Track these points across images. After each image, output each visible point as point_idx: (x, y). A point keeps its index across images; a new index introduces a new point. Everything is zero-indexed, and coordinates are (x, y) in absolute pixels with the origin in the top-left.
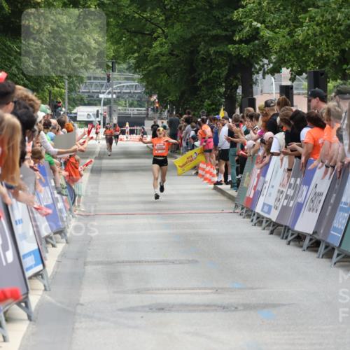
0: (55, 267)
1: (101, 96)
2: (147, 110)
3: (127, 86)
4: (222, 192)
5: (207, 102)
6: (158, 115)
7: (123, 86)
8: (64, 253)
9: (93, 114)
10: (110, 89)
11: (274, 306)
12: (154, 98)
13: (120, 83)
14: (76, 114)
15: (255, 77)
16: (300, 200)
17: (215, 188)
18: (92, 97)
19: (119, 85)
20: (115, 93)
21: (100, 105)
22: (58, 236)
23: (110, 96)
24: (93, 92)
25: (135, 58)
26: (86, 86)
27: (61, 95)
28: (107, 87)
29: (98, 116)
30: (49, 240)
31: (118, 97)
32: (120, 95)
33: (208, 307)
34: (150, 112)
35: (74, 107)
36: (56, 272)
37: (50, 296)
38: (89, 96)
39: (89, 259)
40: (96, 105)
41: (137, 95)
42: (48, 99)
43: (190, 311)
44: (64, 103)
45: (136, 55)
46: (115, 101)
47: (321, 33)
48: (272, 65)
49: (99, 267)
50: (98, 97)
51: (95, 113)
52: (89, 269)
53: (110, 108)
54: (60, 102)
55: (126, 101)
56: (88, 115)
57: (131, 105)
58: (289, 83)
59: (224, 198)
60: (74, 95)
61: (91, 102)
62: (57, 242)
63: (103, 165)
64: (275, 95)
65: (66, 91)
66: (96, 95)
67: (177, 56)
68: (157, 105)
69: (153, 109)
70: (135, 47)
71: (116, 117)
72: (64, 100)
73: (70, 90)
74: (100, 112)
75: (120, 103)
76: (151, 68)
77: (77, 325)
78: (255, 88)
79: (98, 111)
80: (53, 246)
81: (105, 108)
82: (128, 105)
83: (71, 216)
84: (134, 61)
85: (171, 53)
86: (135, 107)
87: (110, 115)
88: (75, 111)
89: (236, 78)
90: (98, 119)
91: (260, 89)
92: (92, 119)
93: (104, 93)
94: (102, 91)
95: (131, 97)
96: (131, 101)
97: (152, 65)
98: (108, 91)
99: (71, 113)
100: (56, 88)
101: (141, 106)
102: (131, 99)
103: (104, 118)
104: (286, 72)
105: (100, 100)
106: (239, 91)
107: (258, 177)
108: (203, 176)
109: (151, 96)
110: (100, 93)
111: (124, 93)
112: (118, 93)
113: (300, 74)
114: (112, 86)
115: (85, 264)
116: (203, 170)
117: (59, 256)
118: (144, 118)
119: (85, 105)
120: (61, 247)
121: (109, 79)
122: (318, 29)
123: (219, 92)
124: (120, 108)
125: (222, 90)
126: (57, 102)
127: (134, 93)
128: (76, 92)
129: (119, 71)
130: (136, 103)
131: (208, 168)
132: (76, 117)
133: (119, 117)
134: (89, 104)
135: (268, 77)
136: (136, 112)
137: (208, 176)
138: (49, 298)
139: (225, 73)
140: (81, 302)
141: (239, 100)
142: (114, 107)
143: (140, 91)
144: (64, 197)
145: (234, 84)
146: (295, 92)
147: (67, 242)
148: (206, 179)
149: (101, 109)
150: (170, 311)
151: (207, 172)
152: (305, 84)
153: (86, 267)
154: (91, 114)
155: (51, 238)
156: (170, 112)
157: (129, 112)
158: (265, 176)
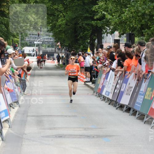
0: (14, 117)
1: (35, 42)
2: (55, 49)
3: (47, 38)
4: (88, 86)
5: (82, 46)
6: (60, 51)
7: (45, 38)
8: (18, 111)
9: (32, 51)
10: (39, 40)
11: (110, 136)
12: (59, 43)
13: (44, 37)
14: (24, 50)
15: (103, 35)
16: (122, 90)
17: (85, 84)
18: (31, 43)
19: (43, 38)
20: (41, 41)
21: (35, 46)
22: (15, 104)
23: (39, 43)
24: (32, 41)
25: (50, 26)
26: (28, 38)
27: (17, 42)
28: (38, 39)
29: (33, 51)
30: (11, 105)
31: (42, 43)
32: (43, 42)
33: (81, 136)
34: (57, 50)
35: (23, 47)
36: (14, 120)
37: (11, 130)
38: (30, 43)
39: (29, 114)
40: (33, 46)
41: (51, 42)
42: (12, 43)
43: (73, 138)
44: (19, 45)
45: (51, 24)
46: (41, 45)
47: (133, 17)
48: (111, 30)
49: (33, 118)
50: (34, 43)
51: (33, 50)
52: (29, 118)
53: (39, 48)
54: (17, 45)
55: (46, 45)
56: (29, 51)
57: (48, 47)
58: (117, 38)
59: (88, 88)
60: (23, 42)
61: (31, 45)
62: (15, 107)
63: (35, 73)
64: (112, 44)
65: (20, 40)
66: (33, 42)
67: (69, 25)
68: (60, 47)
69: (58, 49)
70: (51, 21)
71: (42, 52)
72: (18, 44)
73: (22, 40)
74: (35, 49)
75: (43, 46)
76: (57, 30)
77: (23, 143)
78: (103, 40)
79: (34, 49)
80: (13, 108)
81: (37, 48)
82: (47, 46)
83: (21, 95)
84: (50, 27)
85: (66, 24)
86: (50, 47)
87: (39, 51)
88: (23, 49)
89: (95, 36)
90: (34, 53)
91: (105, 41)
92: (31, 52)
93: (36, 41)
94: (35, 40)
95: (49, 43)
96: (48, 45)
97: (58, 29)
98: (38, 40)
99: (22, 50)
100: (15, 38)
101: (52, 47)
102: (48, 44)
103: (36, 52)
104: (117, 33)
105: (35, 44)
106: (96, 41)
107: (104, 79)
109: (57, 43)
110: (35, 41)
111: (45, 41)
112: (43, 41)
113: (123, 34)
114: (40, 38)
115: (27, 116)
116: (80, 76)
117: (16, 113)
118: (54, 53)
119: (28, 46)
120: (16, 108)
121: (39, 35)
122: (131, 15)
123: (87, 42)
124: (43, 48)
125: (89, 41)
126: (16, 45)
127: (50, 41)
128: (24, 41)
129: (43, 32)
130: (50, 46)
132: (24, 52)
133: (43, 52)
134: (30, 46)
135: (109, 34)
136: (50, 50)
138: (11, 131)
139: (90, 34)
140: (25, 133)
141: (96, 45)
142: (41, 47)
143: (52, 41)
144: (18, 87)
145: (94, 38)
146: (121, 42)
147: (19, 107)
149: (35, 48)
150: (64, 137)
152: (125, 39)
153: (28, 118)
154: (30, 50)
155: (12, 105)
157: (48, 50)
158: (107, 79)
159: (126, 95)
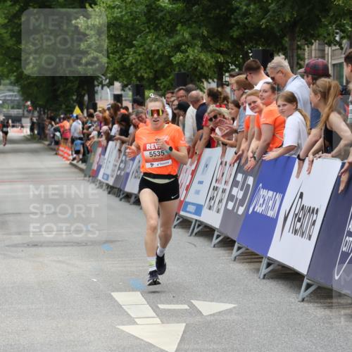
2: (24, 111)
3: (9, 95)
4: (75, 166)
5: (64, 106)
6: (31, 115)
7: (7, 95)
11: (112, 242)
12: (29, 103)
13: (4, 93)
15: (96, 88)
16: (128, 171)
17: (71, 164)
25: (15, 76)
31: (3, 102)
32: (5, 101)
33: (66, 244)
34: (26, 113)
41: (16, 101)
43: (55, 246)
47: (141, 60)
48: (108, 81)
55: (9, 105)
57: (13, 108)
58: (118, 92)
59: (76, 170)
64: (110, 101)
68: (30, 108)
69: (27, 111)
71: (3, 116)
75: (5, 106)
78: (96, 96)
82: (10, 108)
84: (14, 78)
86: (15, 109)
89: (83, 89)
91: (99, 97)
95: (12, 102)
101: (19, 109)
102: (12, 104)
104: (117, 85)
106: (86, 98)
107: (100, 156)
108: (62, 156)
109: (26, 102)
111: (7, 100)
113: (126, 86)
116: (63, 151)
118: (21, 117)
122: (139, 58)
123: (72, 99)
124: (5, 110)
125: (74, 97)
127: (14, 100)
129: (4, 85)
130: (16, 106)
131: (66, 150)
133: (5, 116)
135: (105, 88)
136: (16, 113)
137: (66, 155)
139: (76, 86)
141: (86, 103)
143: (18, 99)
145: (83, 93)
146: (123, 99)
148: (64, 157)
150: (41, 246)
151: (65, 153)
152: (130, 93)
156: (39, 112)
157: (11, 112)
158: (104, 155)
159: (135, 177)
